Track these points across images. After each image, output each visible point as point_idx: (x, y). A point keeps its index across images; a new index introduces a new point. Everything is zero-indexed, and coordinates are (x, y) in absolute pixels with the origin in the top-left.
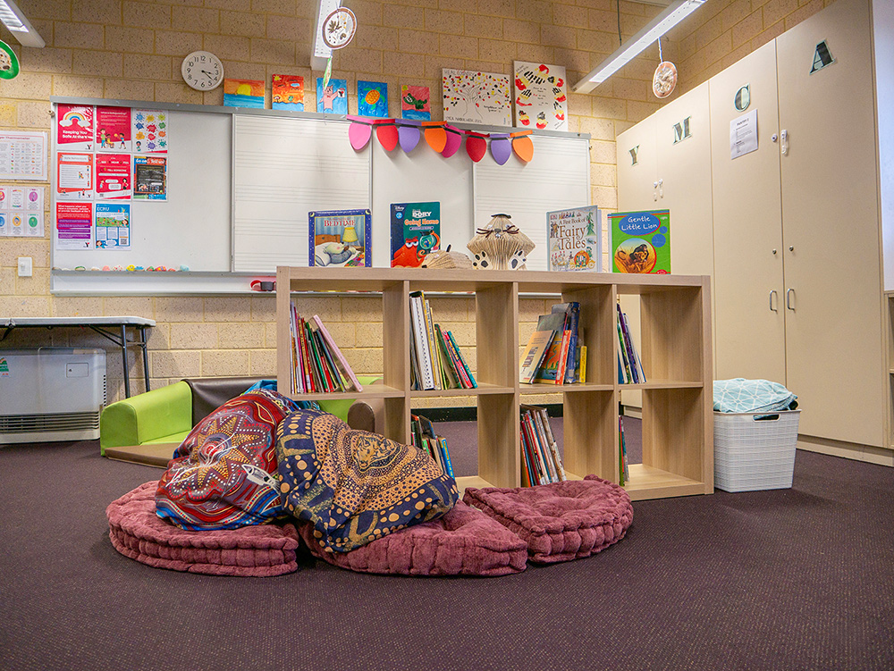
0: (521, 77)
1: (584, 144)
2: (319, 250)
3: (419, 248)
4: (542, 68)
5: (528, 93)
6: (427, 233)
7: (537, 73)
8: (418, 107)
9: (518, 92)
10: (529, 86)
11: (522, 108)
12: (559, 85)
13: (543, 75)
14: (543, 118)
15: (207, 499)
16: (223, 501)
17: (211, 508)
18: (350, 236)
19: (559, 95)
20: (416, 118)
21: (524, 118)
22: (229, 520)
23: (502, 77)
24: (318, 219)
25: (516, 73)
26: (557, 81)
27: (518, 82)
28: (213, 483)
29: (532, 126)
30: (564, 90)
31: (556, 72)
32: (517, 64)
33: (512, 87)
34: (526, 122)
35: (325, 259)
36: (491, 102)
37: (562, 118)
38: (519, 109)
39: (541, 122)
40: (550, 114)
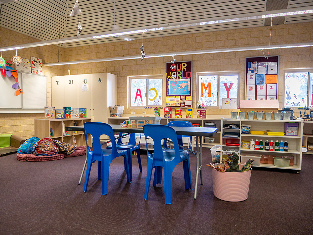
0: (33, 61)
1: (45, 78)
2: (57, 115)
3: (68, 114)
4: (37, 59)
5: (34, 65)
6: (69, 112)
7: (36, 60)
8: (10, 66)
9: (32, 64)
10: (35, 63)
11: (33, 68)
12: (41, 64)
13: (37, 61)
14: (37, 71)
15: (51, 152)
16: (53, 152)
17: (52, 153)
18: (62, 113)
19: (41, 66)
20: (9, 69)
21: (34, 71)
22: (54, 154)
23: (29, 60)
24: (57, 111)
25: (32, 60)
26: (40, 63)
27: (32, 62)
28: (51, 150)
29: (35, 73)
30: (42, 64)
31: (40, 60)
32: (32, 57)
33: (31, 63)
34: (34, 72)
35: (58, 117)
36: (26, 66)
37: (41, 72)
38: (32, 68)
39: (37, 72)
40: (39, 70)
